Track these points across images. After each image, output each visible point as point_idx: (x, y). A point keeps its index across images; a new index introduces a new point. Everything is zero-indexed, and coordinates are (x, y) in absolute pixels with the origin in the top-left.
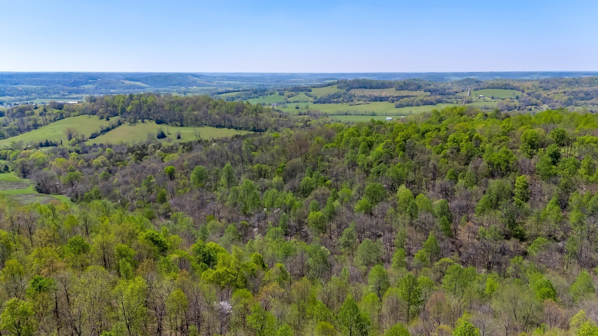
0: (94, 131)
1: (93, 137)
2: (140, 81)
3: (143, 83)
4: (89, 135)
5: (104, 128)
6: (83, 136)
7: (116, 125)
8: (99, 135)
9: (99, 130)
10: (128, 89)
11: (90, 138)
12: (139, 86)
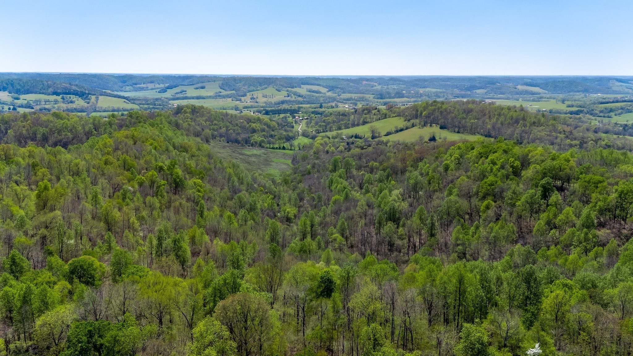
0: (388, 130)
1: (388, 134)
2: (538, 86)
3: (541, 88)
4: (385, 133)
5: (399, 129)
6: (379, 133)
7: (410, 126)
8: (393, 133)
9: (394, 130)
10: (518, 94)
11: (385, 135)
12: (532, 91)
